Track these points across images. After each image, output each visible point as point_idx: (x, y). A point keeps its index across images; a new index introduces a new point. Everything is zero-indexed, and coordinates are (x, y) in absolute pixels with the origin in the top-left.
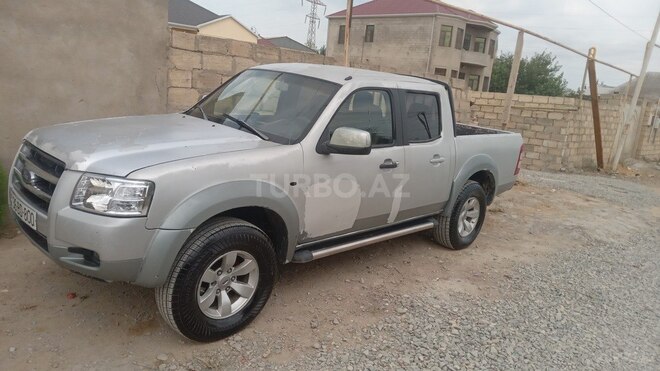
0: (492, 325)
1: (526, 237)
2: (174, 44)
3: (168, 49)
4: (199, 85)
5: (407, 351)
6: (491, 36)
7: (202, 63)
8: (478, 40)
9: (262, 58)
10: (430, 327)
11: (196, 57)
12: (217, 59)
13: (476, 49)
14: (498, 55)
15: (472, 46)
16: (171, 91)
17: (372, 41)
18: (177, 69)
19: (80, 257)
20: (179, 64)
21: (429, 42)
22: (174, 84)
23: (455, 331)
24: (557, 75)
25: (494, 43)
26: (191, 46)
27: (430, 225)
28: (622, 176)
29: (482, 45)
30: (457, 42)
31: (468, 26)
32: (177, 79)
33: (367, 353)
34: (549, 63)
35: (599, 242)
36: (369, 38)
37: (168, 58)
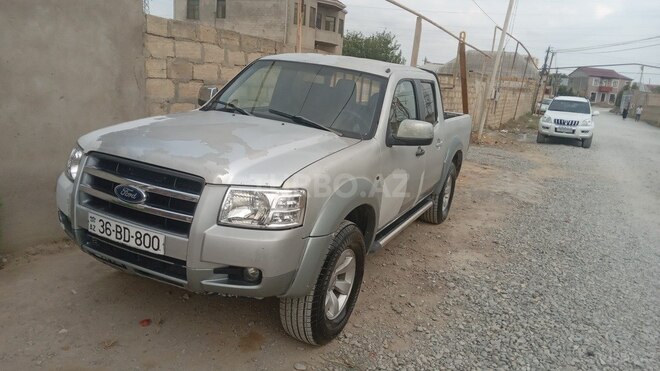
0: (523, 285)
1: (474, 206)
2: (149, 30)
3: (143, 36)
4: (174, 75)
5: (488, 320)
6: (340, 15)
7: (174, 50)
8: (328, 19)
9: (226, 44)
10: (484, 296)
11: (169, 44)
12: (188, 45)
13: (327, 28)
14: (345, 34)
15: (323, 25)
16: (149, 82)
17: (224, 17)
18: (153, 58)
19: (224, 277)
20: (154, 52)
21: (284, 19)
22: (151, 74)
23: (505, 296)
24: (397, 53)
25: (342, 22)
26: (164, 32)
27: (431, 204)
28: (487, 144)
29: (332, 24)
30: (310, 20)
31: (319, 4)
32: (155, 69)
33: (461, 327)
34: (389, 42)
35: (527, 204)
36: (220, 13)
37: (144, 45)
